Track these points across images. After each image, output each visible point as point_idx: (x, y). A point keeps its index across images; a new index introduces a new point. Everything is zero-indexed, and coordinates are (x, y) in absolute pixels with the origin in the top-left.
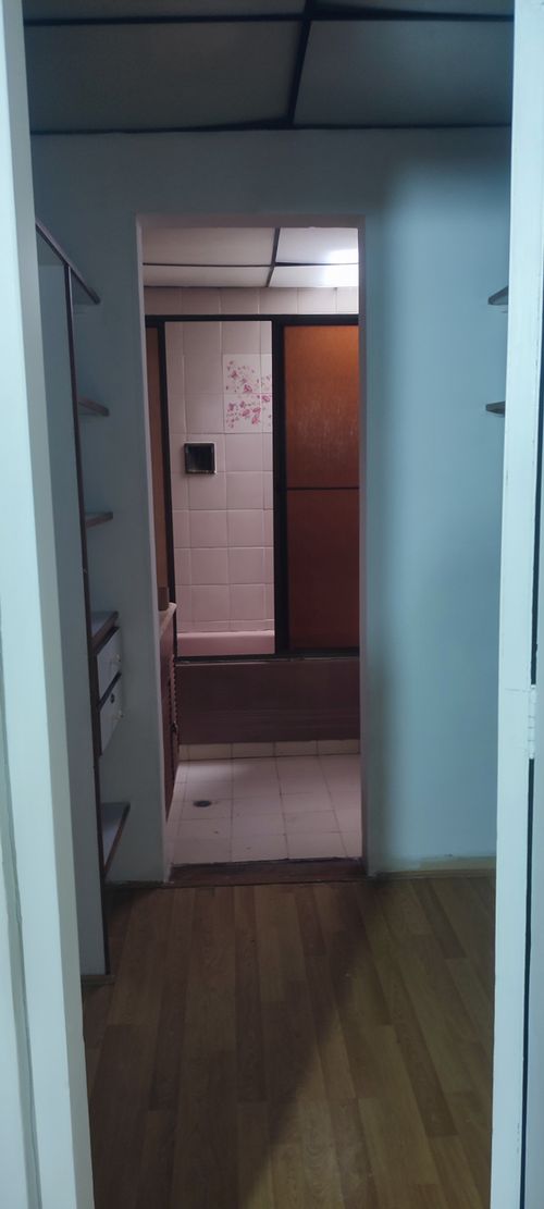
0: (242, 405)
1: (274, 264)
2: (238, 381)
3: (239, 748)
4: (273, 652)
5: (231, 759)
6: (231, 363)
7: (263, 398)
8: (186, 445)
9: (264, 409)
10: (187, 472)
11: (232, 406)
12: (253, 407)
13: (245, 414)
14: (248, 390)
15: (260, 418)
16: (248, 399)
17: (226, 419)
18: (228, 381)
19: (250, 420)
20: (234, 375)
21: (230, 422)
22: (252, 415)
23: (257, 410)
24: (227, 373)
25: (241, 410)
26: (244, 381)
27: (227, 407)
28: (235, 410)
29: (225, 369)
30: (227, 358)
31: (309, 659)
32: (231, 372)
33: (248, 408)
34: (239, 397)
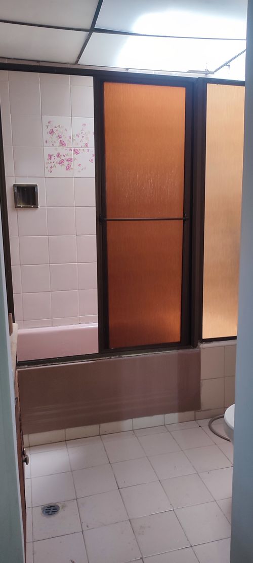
0: (58, 156)
1: (93, 29)
2: (55, 136)
3: (72, 432)
4: (97, 351)
5: (65, 441)
6: (49, 122)
7: (74, 150)
8: (14, 185)
9: (75, 159)
10: (16, 207)
11: (50, 156)
12: (67, 157)
13: (61, 163)
14: (62, 144)
15: (72, 166)
16: (63, 151)
17: (46, 166)
18: (47, 137)
19: (64, 168)
20: (52, 132)
21: (49, 168)
22: (66, 163)
23: (70, 160)
24: (46, 131)
25: (58, 160)
26: (59, 137)
27: (46, 157)
28: (52, 160)
29: (45, 127)
30: (46, 118)
31: (126, 357)
32: (49, 130)
33: (63, 158)
34: (57, 150)
